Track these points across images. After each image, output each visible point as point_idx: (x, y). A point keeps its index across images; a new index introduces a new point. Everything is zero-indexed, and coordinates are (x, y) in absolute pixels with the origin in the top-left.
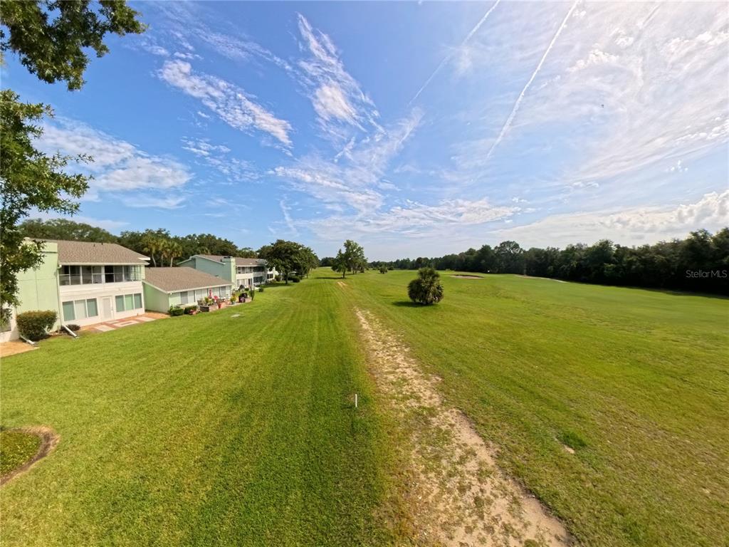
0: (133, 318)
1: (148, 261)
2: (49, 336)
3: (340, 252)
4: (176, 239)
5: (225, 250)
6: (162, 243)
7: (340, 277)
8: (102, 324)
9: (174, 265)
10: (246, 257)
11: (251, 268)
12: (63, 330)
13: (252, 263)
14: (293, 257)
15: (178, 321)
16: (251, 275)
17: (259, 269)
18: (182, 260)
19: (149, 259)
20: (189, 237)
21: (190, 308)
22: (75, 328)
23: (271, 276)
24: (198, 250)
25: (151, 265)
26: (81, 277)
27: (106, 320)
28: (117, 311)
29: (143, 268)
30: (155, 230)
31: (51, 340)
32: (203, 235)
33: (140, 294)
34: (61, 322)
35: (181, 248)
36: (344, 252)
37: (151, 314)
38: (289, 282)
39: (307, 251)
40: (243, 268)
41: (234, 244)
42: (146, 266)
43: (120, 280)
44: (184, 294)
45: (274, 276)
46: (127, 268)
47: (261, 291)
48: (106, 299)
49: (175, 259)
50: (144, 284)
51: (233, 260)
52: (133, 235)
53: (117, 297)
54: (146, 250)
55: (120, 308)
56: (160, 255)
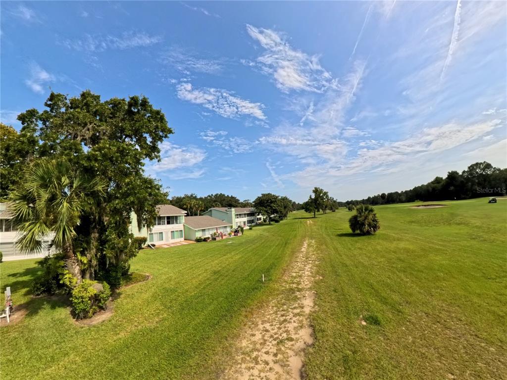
0: (178, 243)
1: (186, 213)
2: (143, 248)
3: (310, 197)
4: (201, 199)
5: (230, 203)
6: (193, 202)
7: (311, 217)
8: (165, 244)
9: (200, 215)
10: (244, 207)
11: (245, 214)
12: (149, 246)
13: (246, 211)
14: (272, 205)
15: (199, 244)
16: (246, 219)
17: (251, 214)
18: (204, 211)
19: (186, 212)
20: (209, 196)
21: (206, 238)
22: (154, 245)
23: (260, 219)
24: (213, 204)
25: (187, 215)
26: (157, 222)
27: (166, 243)
28: (172, 239)
29: (184, 217)
30: (189, 194)
31: (144, 250)
32: (217, 194)
33: (182, 231)
34: (148, 243)
35: (203, 205)
36: (313, 197)
37: (187, 241)
38: (272, 223)
39: (284, 199)
40: (240, 215)
41: (237, 198)
42: (185, 216)
43: (173, 223)
44: (204, 230)
45: (262, 219)
46: (176, 217)
47: (250, 229)
48: (167, 233)
49: (200, 211)
50: (184, 225)
51: (233, 209)
52: (178, 198)
53: (172, 232)
54: (185, 206)
55: (173, 237)
56: (192, 209)
